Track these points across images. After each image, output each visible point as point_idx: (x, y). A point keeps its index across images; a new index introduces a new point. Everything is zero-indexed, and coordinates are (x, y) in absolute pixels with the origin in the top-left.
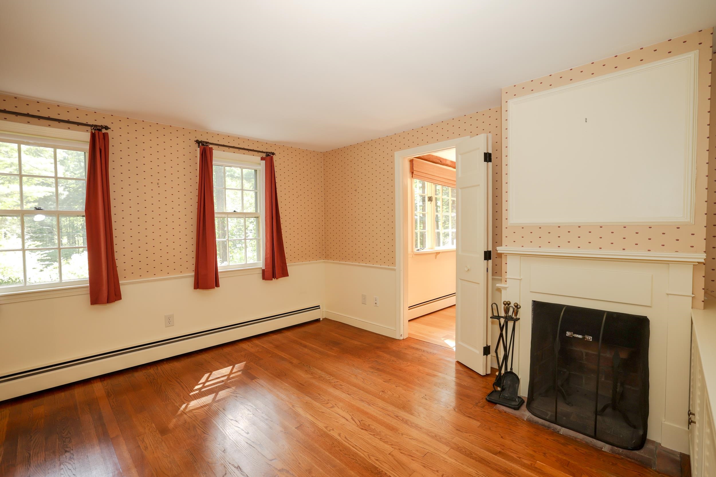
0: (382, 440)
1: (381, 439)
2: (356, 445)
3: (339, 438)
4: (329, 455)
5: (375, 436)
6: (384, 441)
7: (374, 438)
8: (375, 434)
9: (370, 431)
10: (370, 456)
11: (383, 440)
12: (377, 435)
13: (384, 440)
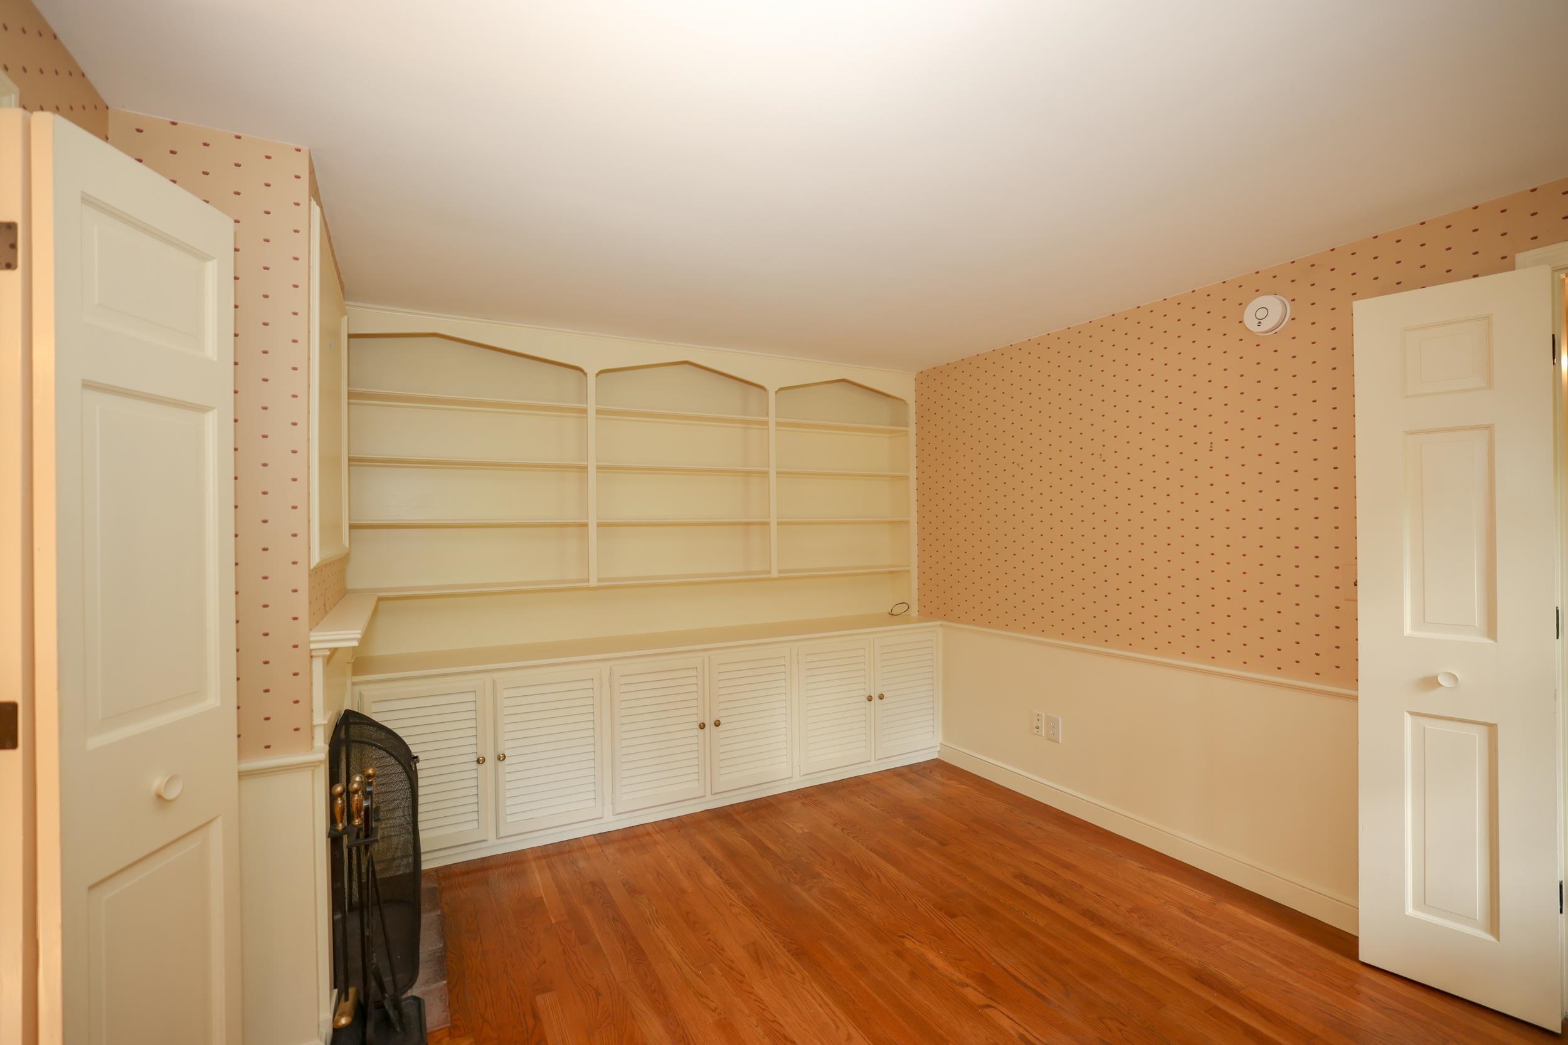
0: (763, 1007)
1: (763, 1010)
2: (821, 1006)
3: (853, 1032)
4: (877, 998)
5: (774, 1018)
6: (762, 1003)
7: (776, 1015)
8: (770, 1023)
9: (778, 1035)
10: (802, 982)
11: (761, 1005)
12: (768, 1020)
13: (758, 1006)
